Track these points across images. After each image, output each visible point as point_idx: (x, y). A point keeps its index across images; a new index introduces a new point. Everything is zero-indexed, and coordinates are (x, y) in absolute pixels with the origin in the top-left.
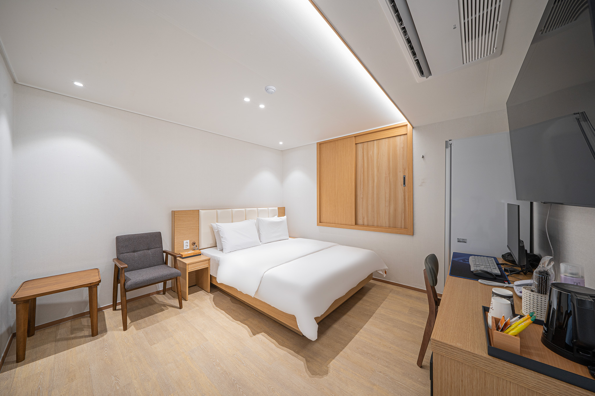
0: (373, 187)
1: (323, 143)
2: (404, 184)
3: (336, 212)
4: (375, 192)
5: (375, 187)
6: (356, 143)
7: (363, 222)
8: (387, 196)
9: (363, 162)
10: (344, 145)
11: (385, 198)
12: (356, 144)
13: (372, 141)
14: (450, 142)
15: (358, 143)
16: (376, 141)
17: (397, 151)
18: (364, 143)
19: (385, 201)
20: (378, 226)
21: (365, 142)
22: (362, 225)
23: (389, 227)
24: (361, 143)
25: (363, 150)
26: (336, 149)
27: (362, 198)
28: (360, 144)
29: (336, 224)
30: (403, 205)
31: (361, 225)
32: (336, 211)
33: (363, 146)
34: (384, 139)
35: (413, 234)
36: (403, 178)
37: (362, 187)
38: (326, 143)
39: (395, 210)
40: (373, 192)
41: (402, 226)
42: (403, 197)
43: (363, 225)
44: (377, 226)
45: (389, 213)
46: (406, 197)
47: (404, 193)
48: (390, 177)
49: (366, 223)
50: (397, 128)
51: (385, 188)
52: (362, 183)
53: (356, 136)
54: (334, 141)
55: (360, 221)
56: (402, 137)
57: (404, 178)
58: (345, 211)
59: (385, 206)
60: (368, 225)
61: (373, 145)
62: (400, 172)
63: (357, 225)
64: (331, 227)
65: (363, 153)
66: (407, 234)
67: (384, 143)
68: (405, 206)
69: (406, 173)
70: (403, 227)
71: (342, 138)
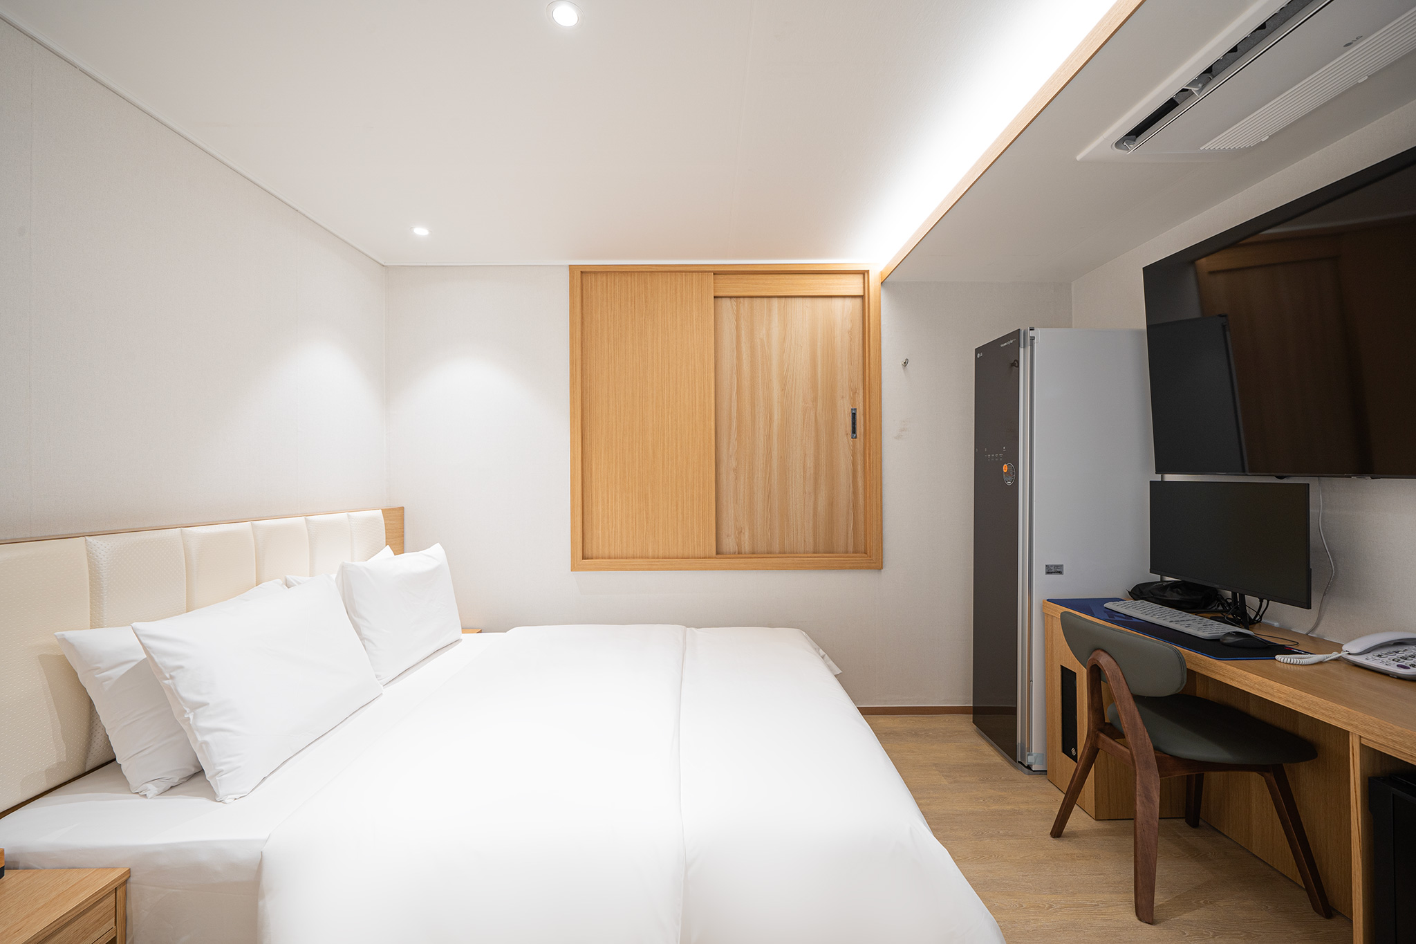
0: (769, 437)
1: (595, 273)
2: (854, 431)
3: (647, 518)
4: (775, 453)
5: (775, 438)
6: (717, 294)
7: (739, 544)
8: (810, 463)
9: (739, 357)
10: (679, 294)
11: (802, 470)
12: (715, 297)
13: (765, 300)
14: (1032, 333)
15: (721, 295)
16: (776, 300)
17: (834, 338)
18: (742, 299)
19: (804, 478)
20: (784, 553)
21: (744, 297)
22: (735, 553)
23: (815, 553)
24: (731, 297)
25: (738, 319)
26: (646, 302)
27: (735, 470)
28: (728, 300)
29: (648, 558)
30: (851, 490)
31: (730, 553)
32: (647, 514)
33: (737, 306)
34: (801, 299)
35: (879, 567)
36: (851, 415)
37: (734, 435)
38: (607, 272)
39: (831, 504)
40: (769, 452)
41: (847, 547)
42: (851, 467)
43: (739, 553)
44: (780, 553)
45: (815, 514)
46: (859, 466)
47: (854, 455)
48: (816, 410)
49: (747, 547)
50: (838, 276)
51: (802, 440)
52: (734, 424)
53: (718, 273)
54: (639, 272)
55: (729, 544)
56: (848, 301)
57: (854, 415)
58: (683, 513)
59: (805, 492)
60: (753, 553)
61: (770, 310)
62: (843, 397)
63: (722, 554)
64: (631, 570)
65: (738, 328)
66: (869, 568)
67: (801, 308)
68: (855, 493)
69: (857, 403)
70: (851, 549)
71: (672, 269)
